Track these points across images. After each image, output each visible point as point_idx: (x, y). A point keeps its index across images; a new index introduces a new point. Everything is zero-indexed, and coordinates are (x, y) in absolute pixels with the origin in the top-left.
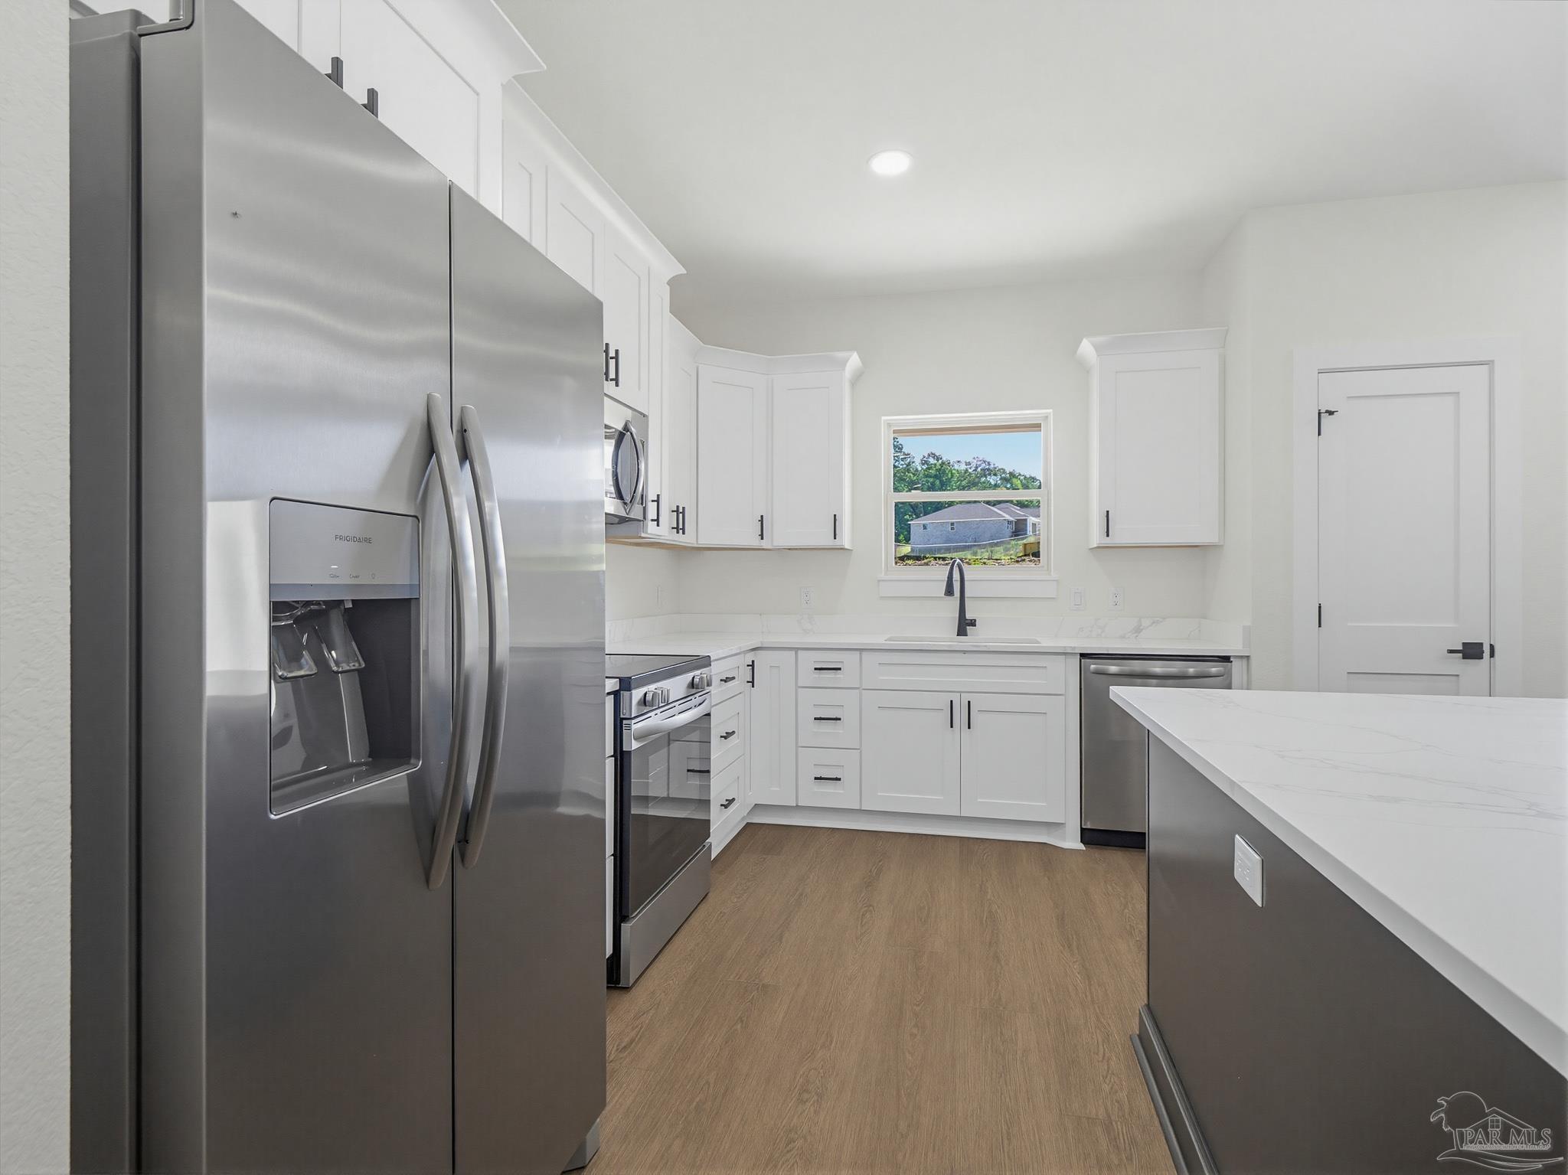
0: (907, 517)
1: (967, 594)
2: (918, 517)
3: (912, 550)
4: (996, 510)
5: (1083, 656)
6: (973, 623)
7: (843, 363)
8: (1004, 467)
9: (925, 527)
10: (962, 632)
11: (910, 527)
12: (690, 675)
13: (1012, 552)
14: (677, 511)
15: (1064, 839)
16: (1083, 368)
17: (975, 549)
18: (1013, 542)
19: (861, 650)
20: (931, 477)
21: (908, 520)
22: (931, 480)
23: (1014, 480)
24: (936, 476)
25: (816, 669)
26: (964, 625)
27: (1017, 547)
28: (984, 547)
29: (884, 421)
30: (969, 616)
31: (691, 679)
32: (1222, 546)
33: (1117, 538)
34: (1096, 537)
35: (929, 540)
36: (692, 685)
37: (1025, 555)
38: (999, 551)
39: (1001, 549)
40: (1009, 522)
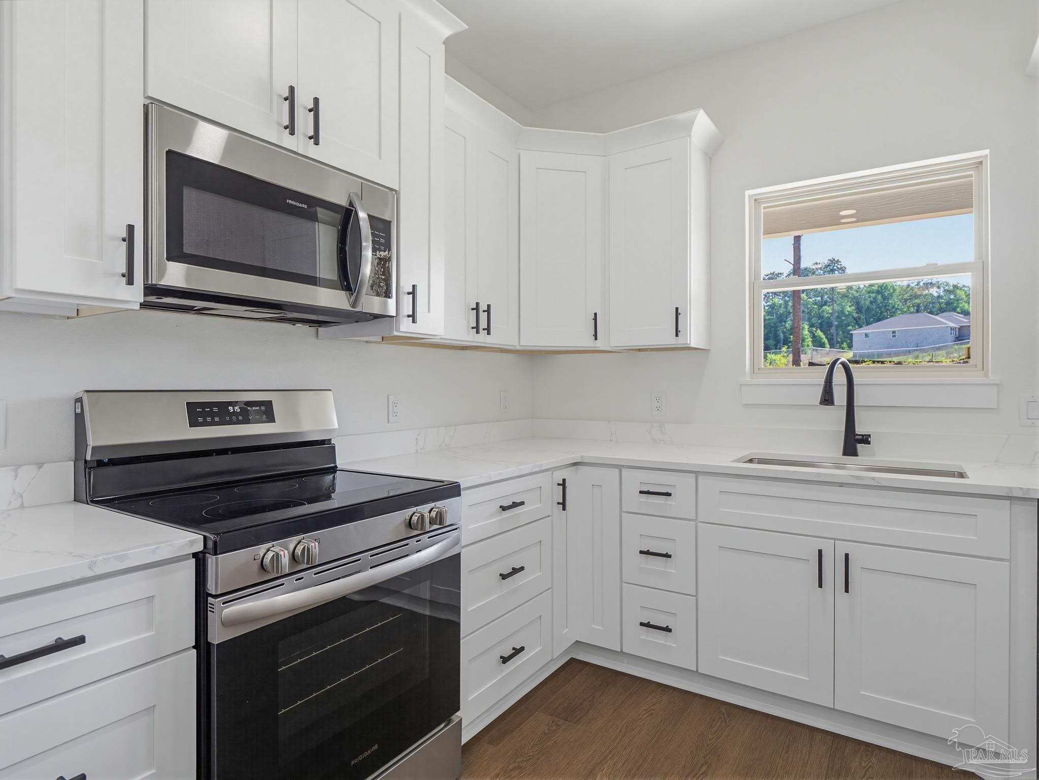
0: (850, 328)
1: (857, 402)
2: (860, 327)
3: (855, 355)
4: (940, 319)
6: (865, 440)
7: (688, 126)
8: (947, 281)
9: (866, 335)
10: (849, 450)
11: (852, 336)
12: (409, 511)
13: (956, 355)
14: (477, 308)
17: (916, 353)
18: (956, 347)
19: (697, 473)
20: (873, 293)
21: (851, 330)
22: (873, 295)
23: (958, 292)
24: (878, 292)
25: (641, 492)
26: (853, 441)
27: (959, 351)
28: (924, 351)
29: (749, 196)
30: (860, 430)
31: (408, 518)
35: (870, 347)
36: (409, 525)
38: (941, 356)
39: (944, 352)
40: (952, 329)
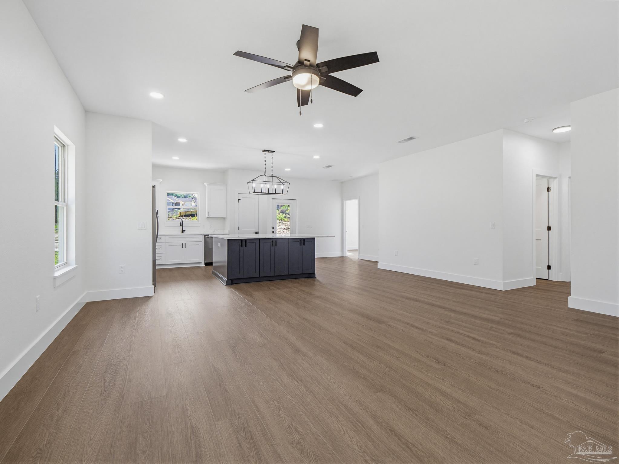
1: (183, 226)
5: (205, 235)
6: (185, 231)
10: (182, 232)
15: (201, 265)
16: (205, 186)
19: (165, 235)
26: (183, 231)
30: (184, 230)
32: (226, 218)
33: (210, 216)
34: (207, 216)
37: (181, 216)
